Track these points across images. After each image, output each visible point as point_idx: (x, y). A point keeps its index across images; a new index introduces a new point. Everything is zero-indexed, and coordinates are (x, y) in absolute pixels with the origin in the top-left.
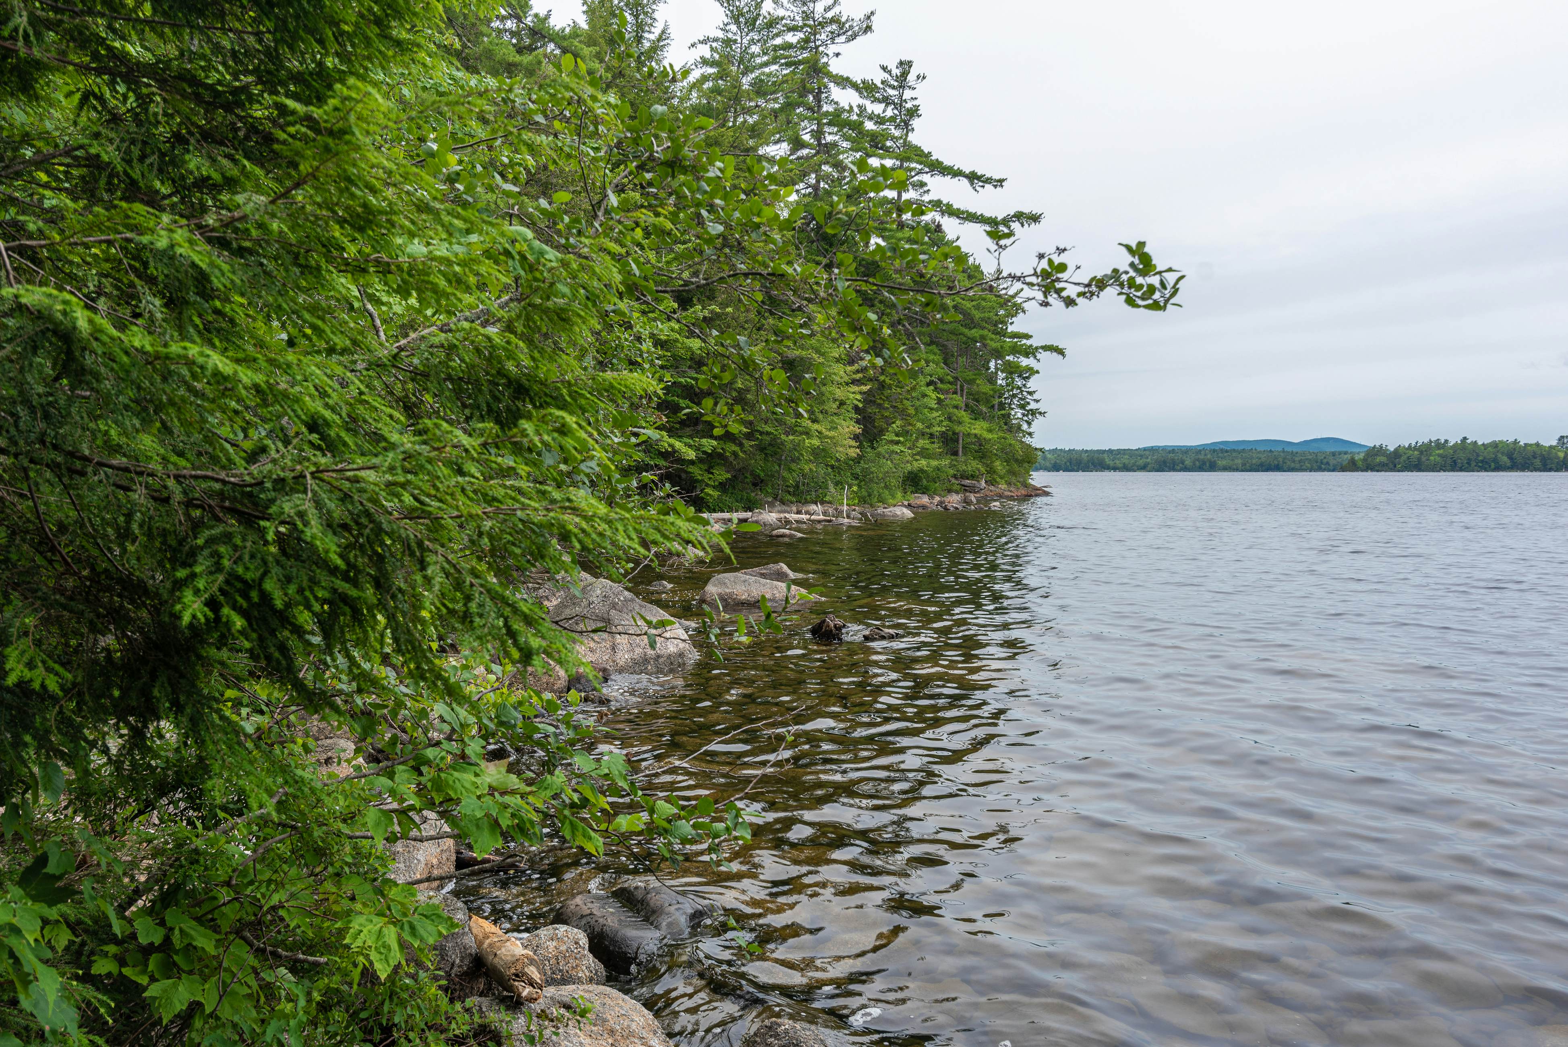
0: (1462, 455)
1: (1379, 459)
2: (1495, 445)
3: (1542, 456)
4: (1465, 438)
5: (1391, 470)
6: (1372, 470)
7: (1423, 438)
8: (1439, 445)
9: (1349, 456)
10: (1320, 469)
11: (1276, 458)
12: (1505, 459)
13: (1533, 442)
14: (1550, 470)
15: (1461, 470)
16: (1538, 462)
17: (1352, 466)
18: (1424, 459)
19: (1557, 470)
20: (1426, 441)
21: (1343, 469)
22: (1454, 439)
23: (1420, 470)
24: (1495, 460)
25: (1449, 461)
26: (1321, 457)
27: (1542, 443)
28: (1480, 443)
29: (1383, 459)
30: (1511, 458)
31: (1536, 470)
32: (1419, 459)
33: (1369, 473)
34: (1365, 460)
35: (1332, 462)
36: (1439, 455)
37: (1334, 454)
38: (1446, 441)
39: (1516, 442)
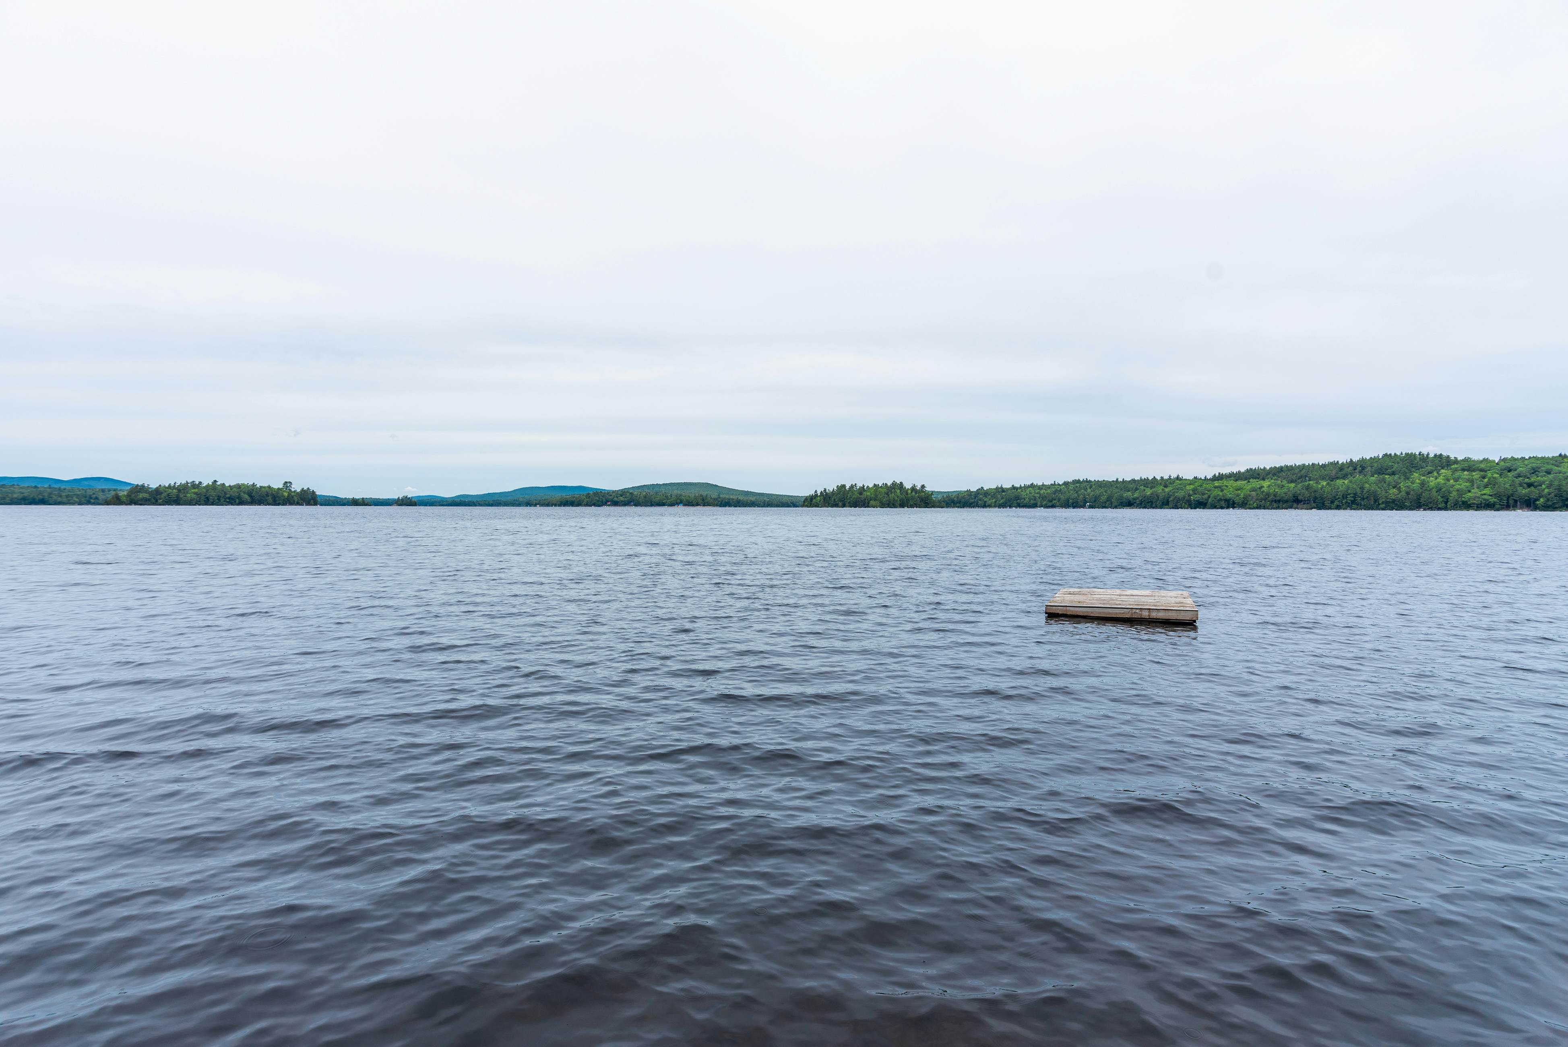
0: (213, 493)
1: (141, 495)
2: (238, 486)
3: (272, 494)
4: (215, 481)
5: (154, 504)
6: (136, 503)
7: (180, 480)
8: (194, 486)
9: (113, 493)
10: (89, 503)
11: (41, 493)
12: (246, 496)
13: (266, 485)
14: (279, 504)
15: (213, 504)
16: (270, 499)
17: (117, 501)
18: (181, 495)
19: (283, 505)
20: (184, 482)
21: (107, 503)
22: (206, 481)
23: (179, 504)
24: (239, 497)
25: (203, 498)
26: (90, 493)
27: (272, 486)
28: (227, 485)
29: (146, 495)
30: (251, 496)
31: (269, 504)
32: (178, 496)
33: (133, 507)
34: (128, 496)
35: (101, 497)
36: (195, 493)
37: (103, 491)
38: (200, 483)
39: (254, 485)
